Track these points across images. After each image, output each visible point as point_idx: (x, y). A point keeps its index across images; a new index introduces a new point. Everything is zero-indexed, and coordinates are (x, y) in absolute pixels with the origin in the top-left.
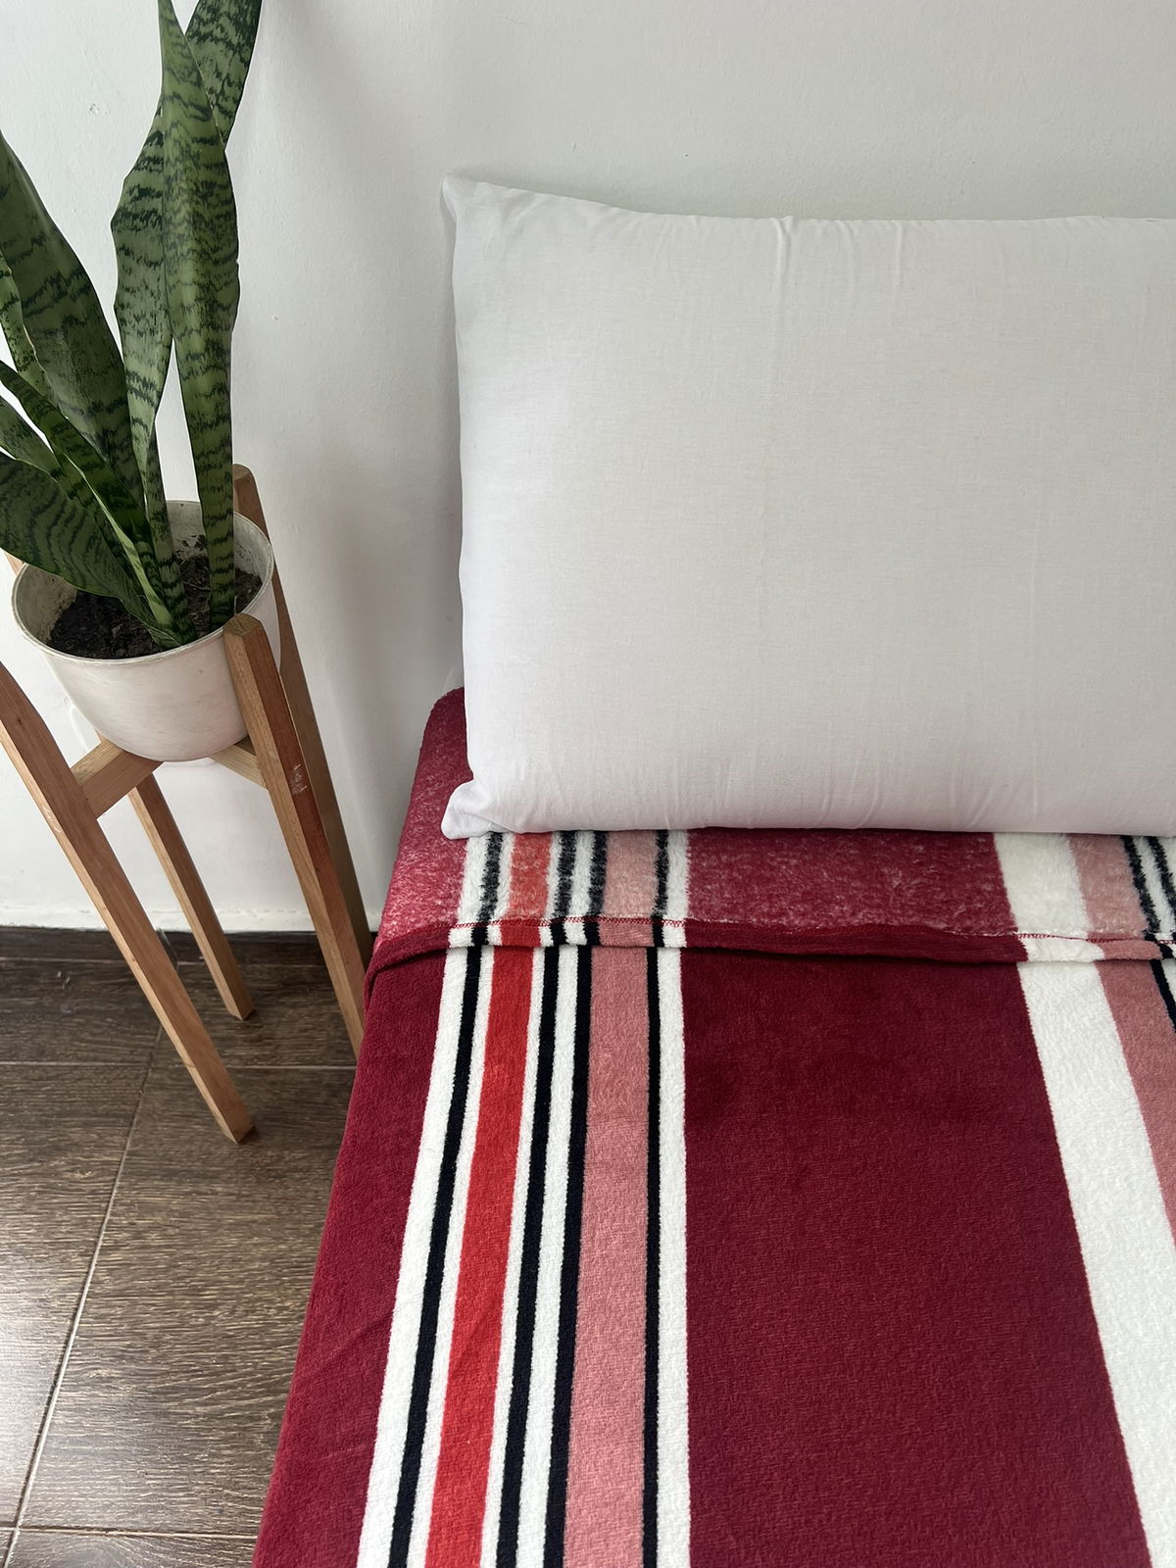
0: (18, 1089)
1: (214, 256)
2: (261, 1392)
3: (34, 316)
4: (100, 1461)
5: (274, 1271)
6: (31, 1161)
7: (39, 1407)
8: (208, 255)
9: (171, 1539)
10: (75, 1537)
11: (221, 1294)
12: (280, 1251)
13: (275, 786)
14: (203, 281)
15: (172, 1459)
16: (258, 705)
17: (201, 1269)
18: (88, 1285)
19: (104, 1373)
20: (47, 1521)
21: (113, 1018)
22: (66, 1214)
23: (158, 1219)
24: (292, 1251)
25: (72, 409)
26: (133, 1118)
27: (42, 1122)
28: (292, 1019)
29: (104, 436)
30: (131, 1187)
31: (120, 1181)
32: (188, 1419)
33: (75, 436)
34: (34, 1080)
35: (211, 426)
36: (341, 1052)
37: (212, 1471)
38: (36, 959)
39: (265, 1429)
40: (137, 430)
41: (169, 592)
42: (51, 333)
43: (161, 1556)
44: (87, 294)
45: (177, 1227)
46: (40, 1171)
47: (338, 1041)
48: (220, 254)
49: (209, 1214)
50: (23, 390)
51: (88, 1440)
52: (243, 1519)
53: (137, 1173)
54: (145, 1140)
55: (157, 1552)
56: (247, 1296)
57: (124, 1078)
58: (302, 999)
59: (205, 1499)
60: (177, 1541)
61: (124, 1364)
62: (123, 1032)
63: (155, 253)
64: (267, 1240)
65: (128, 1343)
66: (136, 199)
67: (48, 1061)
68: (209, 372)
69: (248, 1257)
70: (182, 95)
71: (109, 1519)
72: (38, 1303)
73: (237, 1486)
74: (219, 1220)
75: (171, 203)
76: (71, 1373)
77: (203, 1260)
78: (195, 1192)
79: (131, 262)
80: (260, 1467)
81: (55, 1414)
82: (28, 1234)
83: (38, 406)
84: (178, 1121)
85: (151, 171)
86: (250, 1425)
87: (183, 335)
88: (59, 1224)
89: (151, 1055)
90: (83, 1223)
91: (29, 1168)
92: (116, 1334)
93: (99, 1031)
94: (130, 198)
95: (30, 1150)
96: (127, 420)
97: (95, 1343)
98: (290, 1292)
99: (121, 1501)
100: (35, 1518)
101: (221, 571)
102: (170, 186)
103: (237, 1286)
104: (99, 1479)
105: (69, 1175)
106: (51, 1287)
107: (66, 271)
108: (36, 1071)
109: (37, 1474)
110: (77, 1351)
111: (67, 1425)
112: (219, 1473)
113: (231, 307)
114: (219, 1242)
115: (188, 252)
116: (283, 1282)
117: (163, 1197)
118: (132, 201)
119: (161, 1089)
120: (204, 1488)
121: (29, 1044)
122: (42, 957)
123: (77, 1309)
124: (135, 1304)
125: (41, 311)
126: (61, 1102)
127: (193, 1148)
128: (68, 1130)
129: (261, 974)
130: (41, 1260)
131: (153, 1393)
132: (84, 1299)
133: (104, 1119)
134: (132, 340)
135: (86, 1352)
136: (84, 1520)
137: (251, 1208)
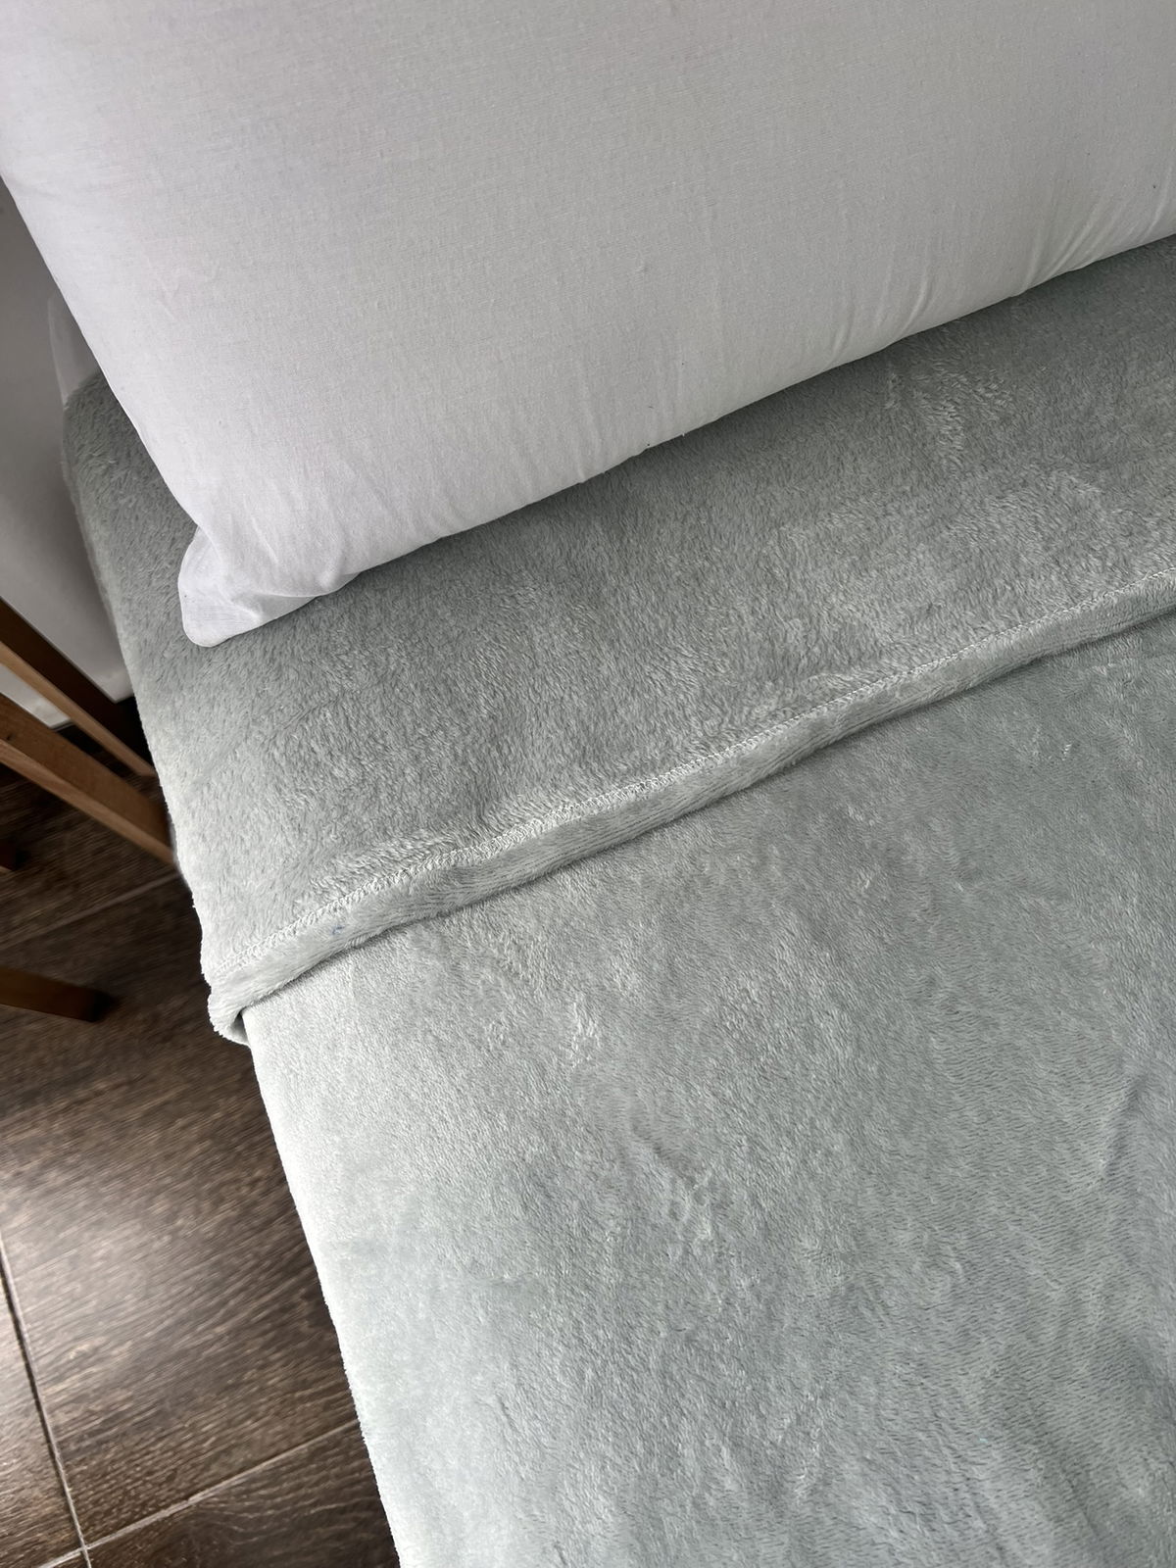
2: (279, 1279)
7: (31, 1419)
9: (264, 1471)
12: (216, 1121)
15: (218, 1394)
19: (85, 1347)
23: (47, 1154)
37: (270, 1382)
39: (306, 1313)
49: (107, 1119)
55: (257, 1491)
59: (277, 1414)
60: (271, 1470)
64: (193, 1116)
74: (124, 1120)
78: (74, 1104)
80: (322, 1353)
81: (54, 1418)
86: (286, 1317)
112: (282, 1380)
117: (38, 1127)
120: (271, 1403)
135: (50, 1336)
136: (154, 1501)
137: (155, 1090)
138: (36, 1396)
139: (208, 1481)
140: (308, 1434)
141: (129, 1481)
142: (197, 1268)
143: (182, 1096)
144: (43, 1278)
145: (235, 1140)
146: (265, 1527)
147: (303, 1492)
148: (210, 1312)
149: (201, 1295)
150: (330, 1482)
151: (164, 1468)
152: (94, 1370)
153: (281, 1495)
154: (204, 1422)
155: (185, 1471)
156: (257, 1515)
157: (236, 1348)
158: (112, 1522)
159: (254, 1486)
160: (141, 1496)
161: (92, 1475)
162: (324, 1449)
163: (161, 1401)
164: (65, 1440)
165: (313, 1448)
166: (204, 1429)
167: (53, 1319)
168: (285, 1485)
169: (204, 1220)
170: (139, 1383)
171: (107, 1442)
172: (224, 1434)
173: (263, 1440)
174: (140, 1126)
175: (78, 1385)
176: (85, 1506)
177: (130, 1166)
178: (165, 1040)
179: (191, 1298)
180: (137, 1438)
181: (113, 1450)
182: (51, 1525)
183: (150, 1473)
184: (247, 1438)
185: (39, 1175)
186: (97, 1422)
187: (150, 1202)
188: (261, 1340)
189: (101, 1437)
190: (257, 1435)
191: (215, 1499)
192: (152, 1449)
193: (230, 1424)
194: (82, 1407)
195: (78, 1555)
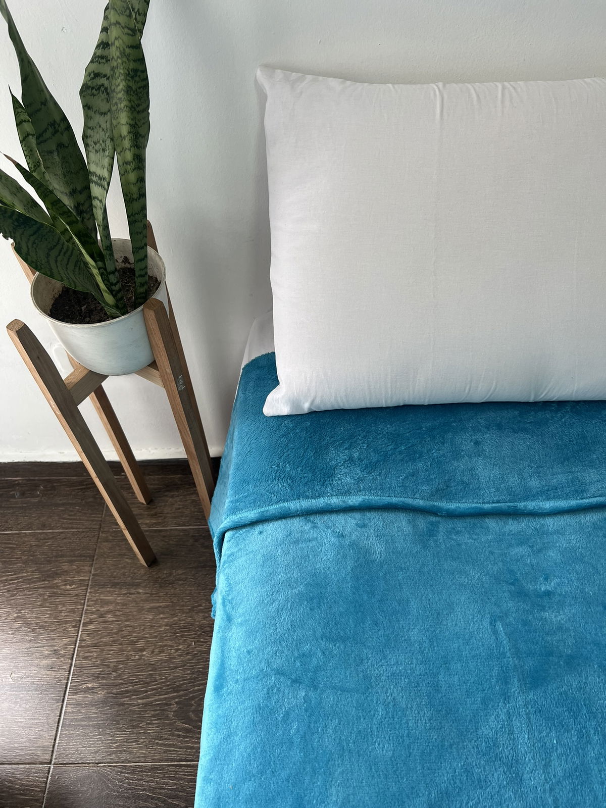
0: (34, 544)
1: (138, 109)
2: (170, 691)
3: (42, 144)
4: (91, 729)
5: (172, 631)
6: (44, 581)
7: (58, 704)
8: (135, 108)
9: (130, 766)
10: (82, 768)
11: (145, 644)
12: (174, 621)
13: (169, 386)
14: (132, 122)
15: (128, 726)
16: (161, 345)
17: (135, 632)
18: (78, 642)
19: (90, 685)
20: (66, 761)
21: (80, 507)
22: (64, 607)
23: (111, 607)
24: (180, 621)
25: (61, 193)
26: (94, 557)
27: (48, 561)
28: (172, 504)
29: (78, 206)
30: (96, 592)
31: (90, 589)
32: (134, 706)
33: (63, 207)
34: (41, 539)
35: (136, 200)
36: (198, 519)
37: (149, 731)
38: (37, 478)
39: (174, 709)
40: (96, 203)
41: (114, 288)
42: (51, 152)
43: (126, 775)
44: (68, 131)
45: (121, 611)
46: (47, 586)
47: (196, 513)
48: (141, 108)
49: (137, 604)
50: (36, 183)
51: (85, 719)
52: (166, 755)
53: (98, 585)
54: (101, 568)
55: (124, 773)
56: (160, 644)
57: (87, 537)
58: (176, 493)
59: (146, 746)
60: (133, 767)
61: (100, 680)
62: (85, 513)
63: (104, 107)
64: (167, 615)
65: (101, 670)
66: (93, 79)
67: (48, 530)
68: (135, 171)
69: (158, 625)
70: (121, 23)
71: (98, 758)
72: (54, 652)
73: (162, 738)
74: (143, 607)
75: (114, 81)
76: (74, 686)
77: (135, 627)
78: (129, 593)
79: (91, 113)
80: (173, 728)
81: (66, 707)
82: (46, 618)
83: (44, 192)
84: (117, 558)
85: (100, 63)
86: (166, 708)
87: (121, 152)
88: (61, 612)
89: (100, 525)
90: (73, 611)
91: (43, 584)
92: (94, 666)
93: (73, 513)
94: (89, 79)
95: (43, 575)
96: (90, 197)
97: (86, 671)
98: (181, 641)
99: (104, 749)
100: (60, 760)
101: (141, 276)
102: (114, 72)
103: (154, 640)
104: (92, 738)
105: (63, 587)
106: (60, 644)
107: (58, 119)
108: (42, 535)
109: (60, 737)
110: (75, 675)
111: (73, 712)
112: (152, 733)
113: (146, 136)
114: (143, 618)
115: (124, 107)
116: (177, 637)
117: (113, 597)
118: (90, 80)
119: (107, 541)
120: (145, 740)
121: (38, 520)
122: (40, 477)
123: (73, 654)
124: (102, 650)
125: (45, 141)
126: (56, 550)
127: (126, 571)
128: (61, 564)
129: (154, 481)
130: (53, 631)
131: (116, 694)
132: (77, 648)
133: (79, 558)
134: (92, 155)
137: (158, 600)
141: (80, 746)
142: (143, 673)
146: (120, 790)
147: (141, 782)
148: (139, 693)
149: (140, 684)
150: (153, 783)
151: (95, 747)
153: (133, 780)
154: (118, 736)
155: (103, 752)
156: (120, 783)
157: (142, 711)
159: (125, 771)
162: (157, 769)
164: (67, 719)
165: (153, 766)
168: (136, 776)
172: (123, 744)
173: (136, 754)
174: (148, 611)
175: (81, 699)
179: (136, 684)
182: (45, 750)
184: (130, 750)
190: (135, 751)
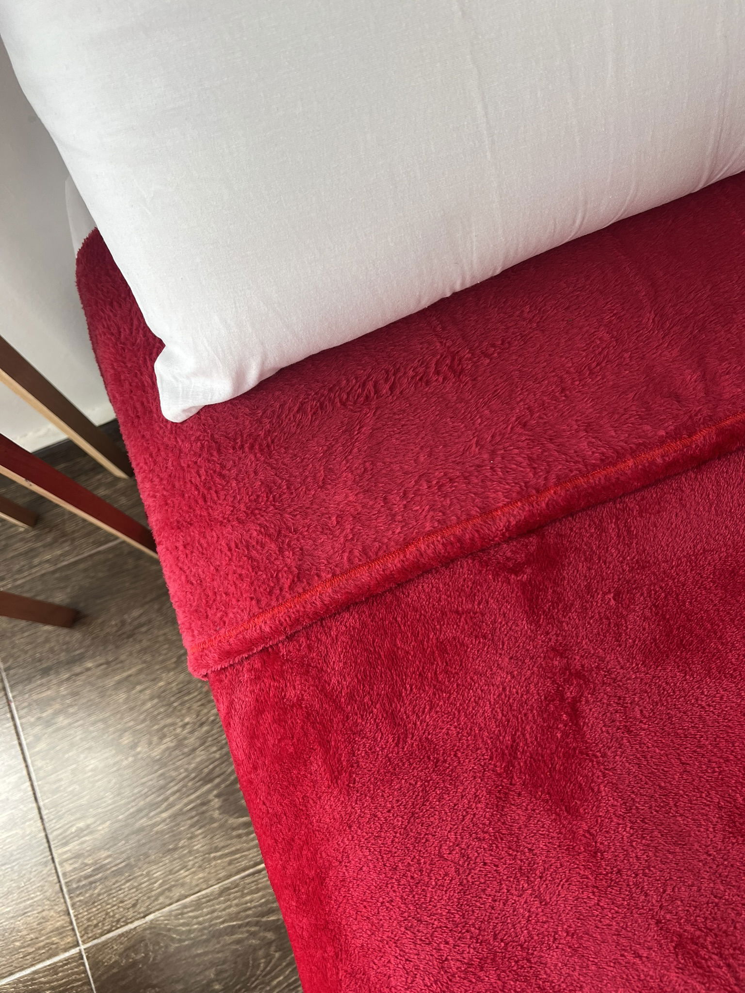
2: (200, 785)
15: (163, 854)
23: (57, 706)
24: (169, 683)
30: (22, 693)
31: (11, 692)
32: (159, 825)
37: (195, 848)
39: (217, 806)
43: (191, 914)
45: (76, 705)
49: (93, 685)
51: (97, 872)
52: (232, 866)
53: (21, 681)
54: (12, 656)
55: (187, 913)
56: (155, 728)
59: (200, 867)
60: (196, 901)
64: (147, 684)
69: (140, 702)
73: (218, 849)
74: (104, 686)
76: (57, 835)
78: (73, 676)
80: (227, 830)
81: (62, 866)
86: (204, 808)
104: (120, 890)
111: (75, 869)
112: (203, 846)
117: (51, 690)
120: (196, 860)
127: (52, 644)
135: (60, 818)
136: (124, 919)
137: (123, 667)
138: (52, 854)
139: (158, 907)
140: (219, 879)
141: (109, 906)
142: (150, 777)
143: (140, 671)
144: (55, 782)
145: (173, 699)
146: (192, 936)
147: (215, 914)
148: (157, 805)
149: (153, 794)
150: (232, 909)
151: (130, 899)
152: (87, 838)
153: (202, 917)
154: (154, 871)
155: (143, 901)
156: (188, 928)
157: (174, 826)
158: (99, 931)
159: (185, 910)
160: (117, 916)
161: (86, 902)
162: (228, 889)
163: (128, 858)
164: (70, 881)
165: (222, 888)
166: (155, 875)
167: (62, 807)
168: (205, 910)
169: (153, 749)
170: (115, 847)
171: (95, 882)
172: (167, 879)
173: (191, 882)
174: (115, 689)
175: (77, 847)
176: (82, 922)
177: (108, 714)
178: (129, 637)
179: (146, 796)
180: (114, 880)
181: (100, 887)
182: (60, 934)
183: (122, 902)
184: (181, 881)
185: (52, 719)
186: (89, 870)
187: (120, 737)
188: (189, 822)
189: (92, 879)
190: (188, 880)
191: (162, 918)
192: (123, 887)
193: (171, 872)
194: (80, 861)
195: (78, 951)
